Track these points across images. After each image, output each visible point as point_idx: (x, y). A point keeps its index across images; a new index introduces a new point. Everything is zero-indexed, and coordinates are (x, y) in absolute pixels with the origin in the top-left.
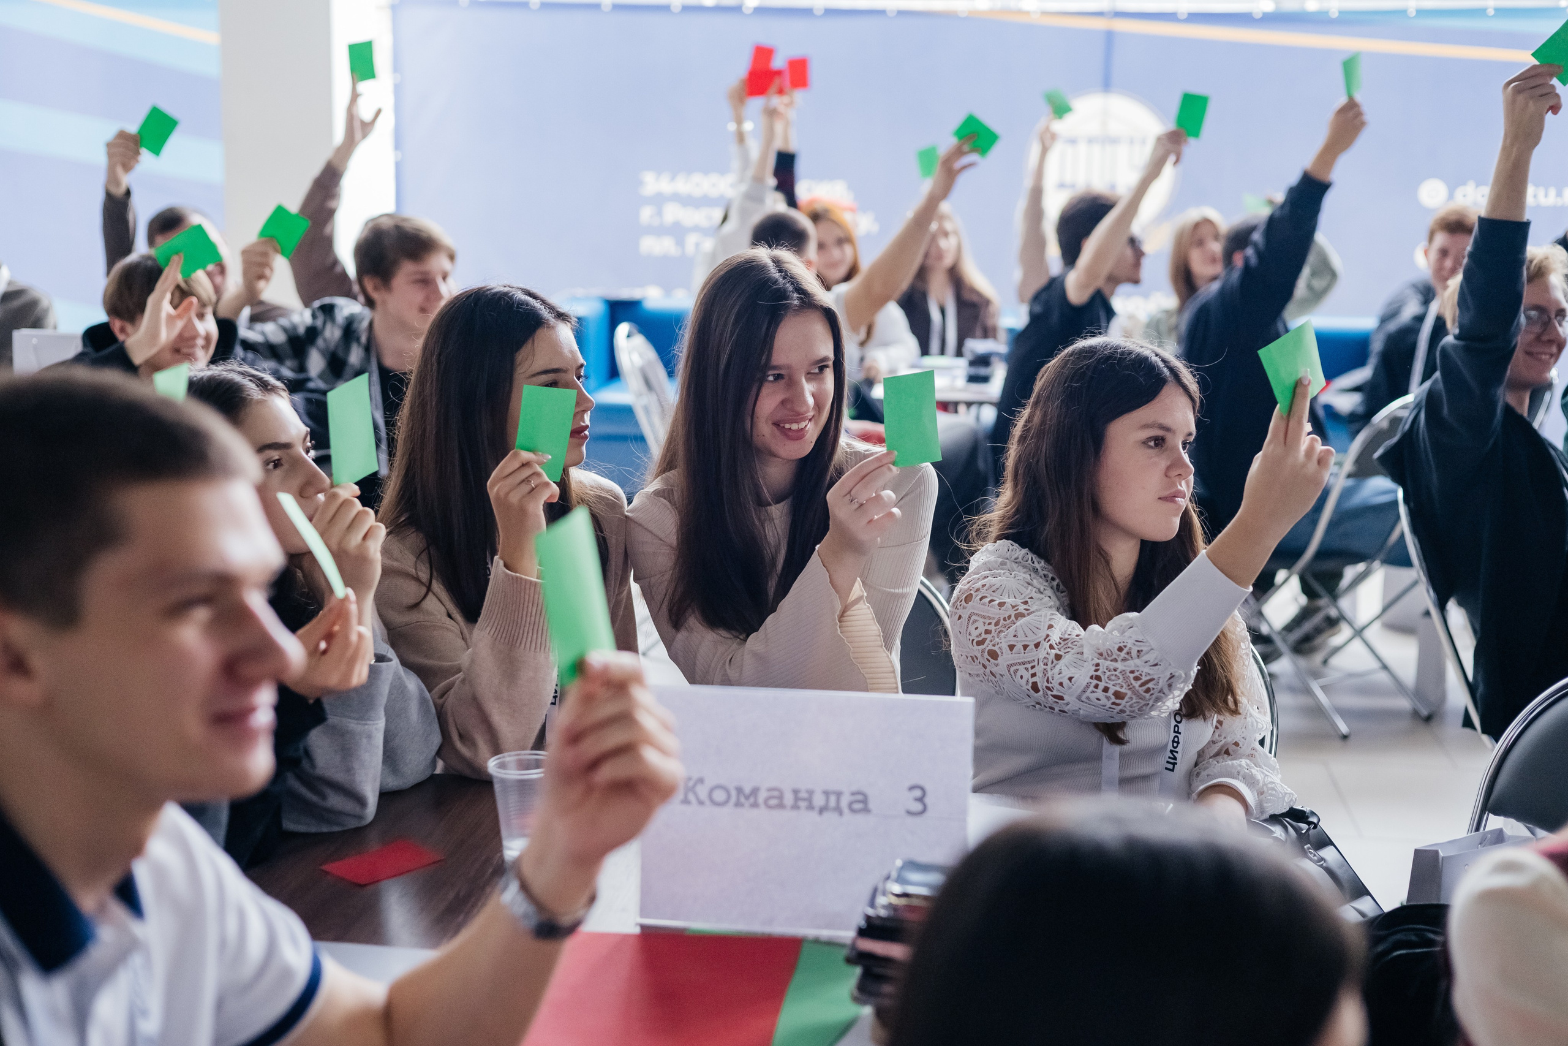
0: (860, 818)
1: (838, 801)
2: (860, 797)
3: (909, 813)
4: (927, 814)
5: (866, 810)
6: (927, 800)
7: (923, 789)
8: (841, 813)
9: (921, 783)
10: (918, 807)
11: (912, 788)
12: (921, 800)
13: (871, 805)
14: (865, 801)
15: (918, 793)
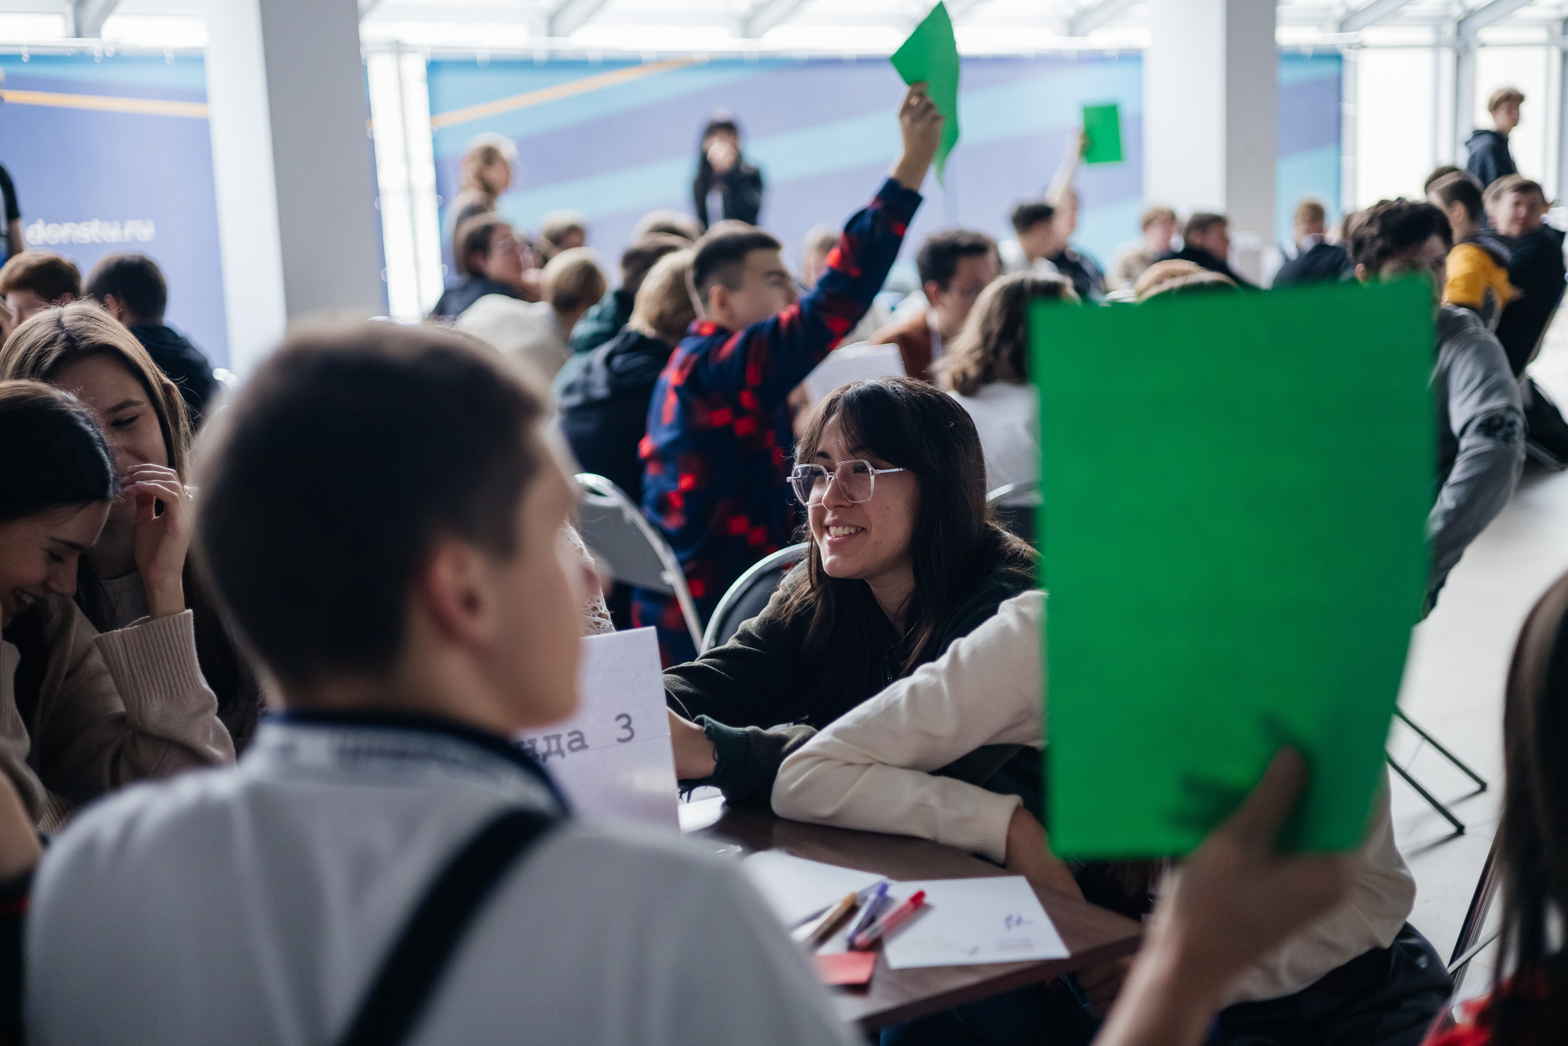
0: (580, 754)
1: (559, 744)
2: (577, 736)
3: (621, 740)
4: (635, 738)
5: (584, 747)
6: (633, 726)
7: (627, 716)
8: (563, 754)
9: (625, 712)
10: (626, 733)
11: (619, 718)
12: (627, 726)
13: (587, 742)
14: (581, 739)
15: (624, 721)
